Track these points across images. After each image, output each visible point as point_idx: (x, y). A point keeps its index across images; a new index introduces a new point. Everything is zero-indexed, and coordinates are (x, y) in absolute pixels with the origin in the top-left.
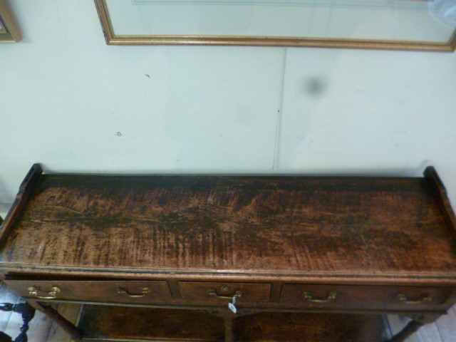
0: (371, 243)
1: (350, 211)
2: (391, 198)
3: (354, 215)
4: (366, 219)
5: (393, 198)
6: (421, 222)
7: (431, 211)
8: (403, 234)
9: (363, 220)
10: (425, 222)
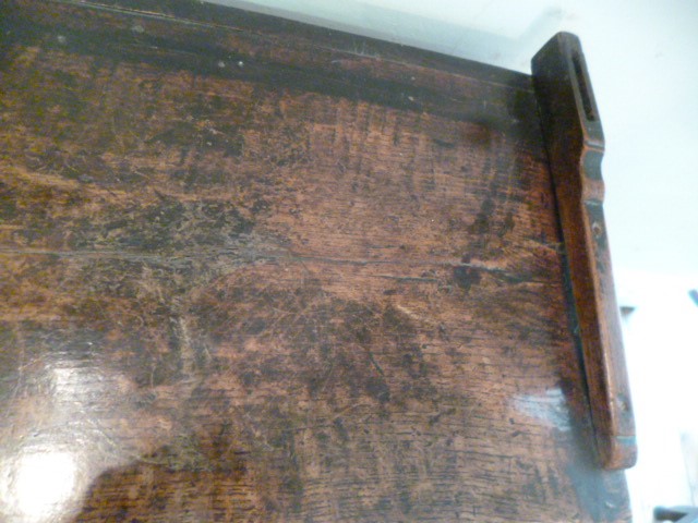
0: (218, 365)
1: (175, 176)
2: (385, 141)
3: (185, 199)
4: (244, 226)
5: (396, 139)
6: (475, 263)
7: (524, 214)
8: (391, 317)
9: (226, 232)
10: (491, 265)
